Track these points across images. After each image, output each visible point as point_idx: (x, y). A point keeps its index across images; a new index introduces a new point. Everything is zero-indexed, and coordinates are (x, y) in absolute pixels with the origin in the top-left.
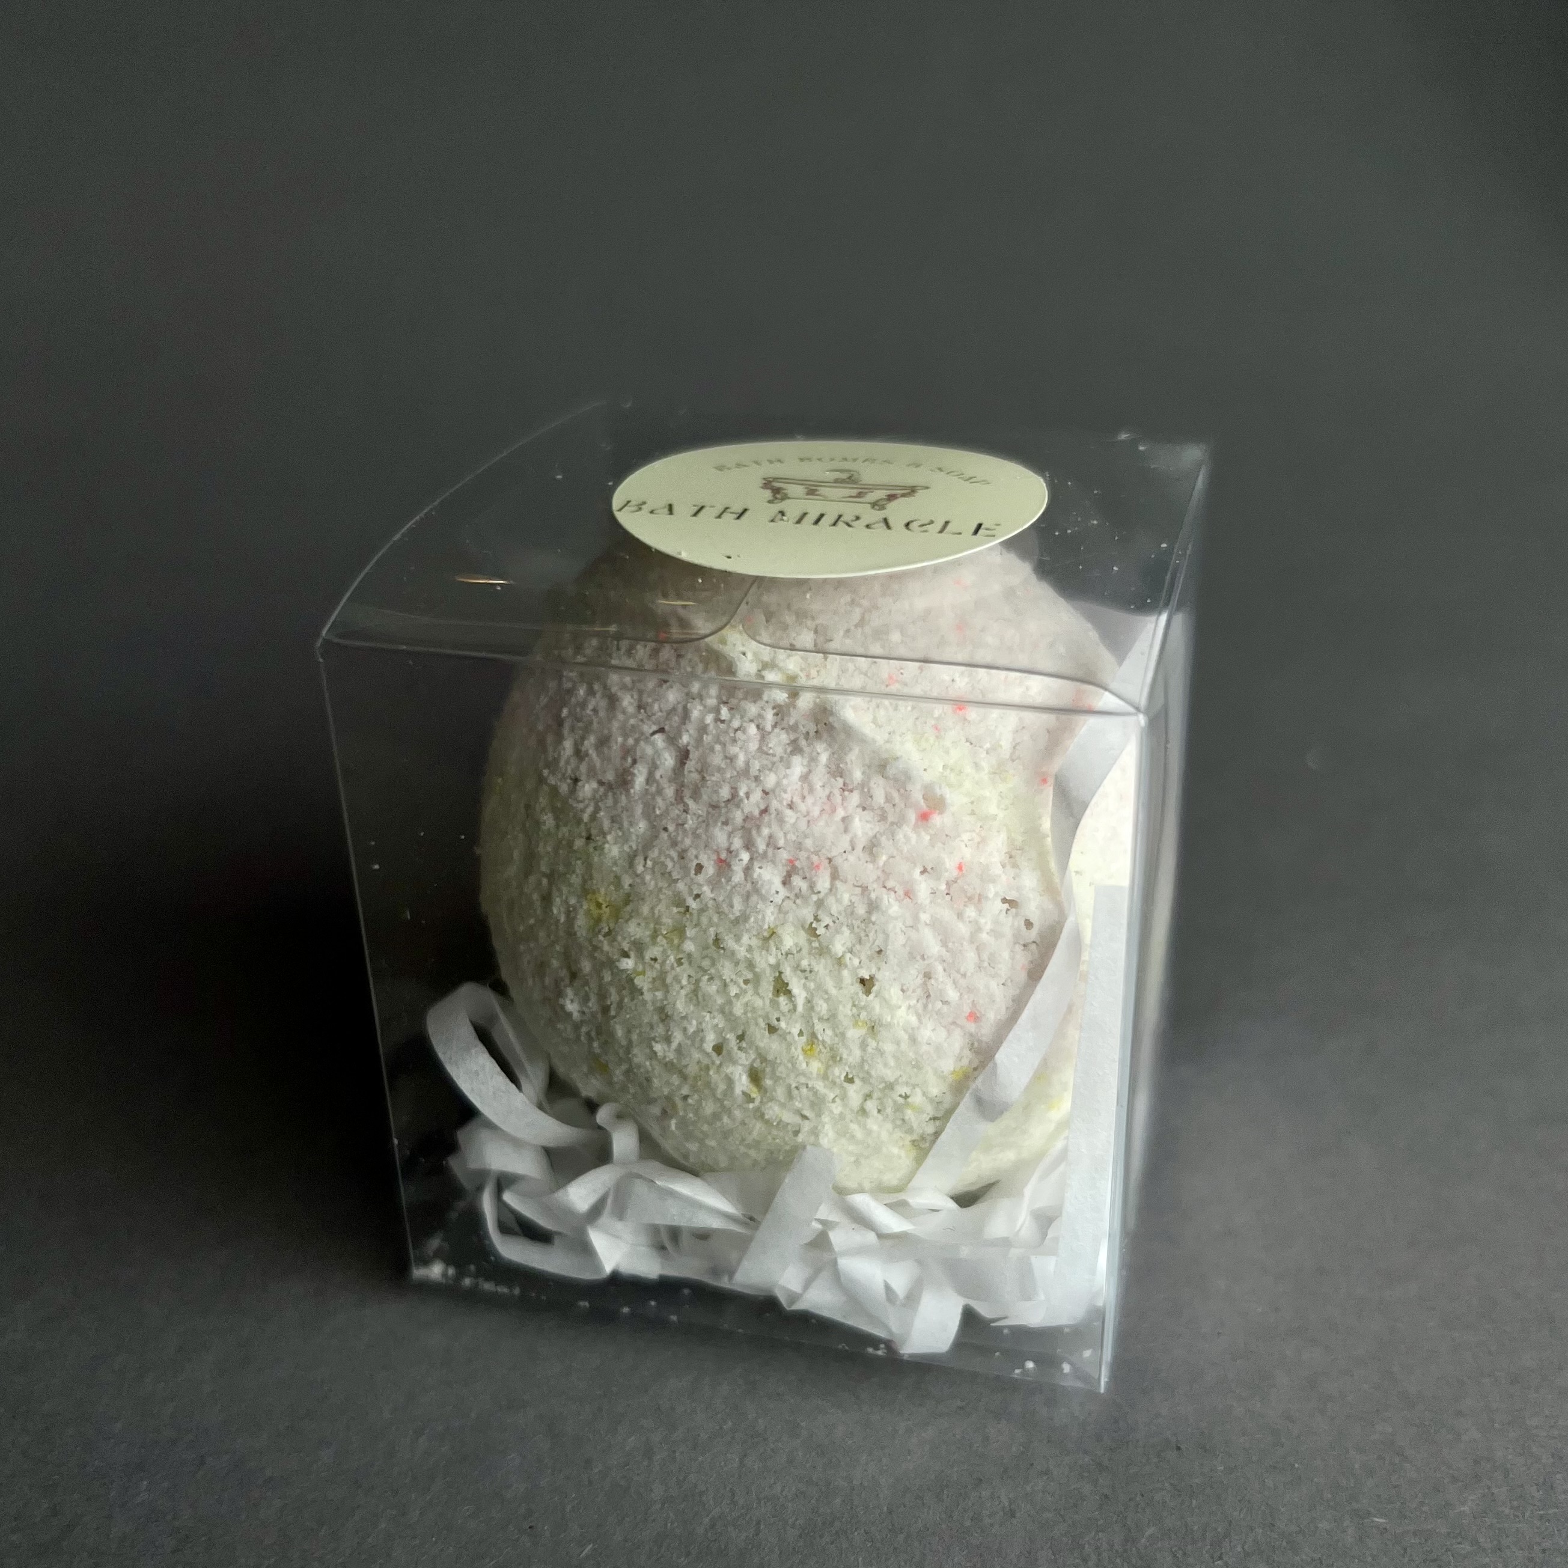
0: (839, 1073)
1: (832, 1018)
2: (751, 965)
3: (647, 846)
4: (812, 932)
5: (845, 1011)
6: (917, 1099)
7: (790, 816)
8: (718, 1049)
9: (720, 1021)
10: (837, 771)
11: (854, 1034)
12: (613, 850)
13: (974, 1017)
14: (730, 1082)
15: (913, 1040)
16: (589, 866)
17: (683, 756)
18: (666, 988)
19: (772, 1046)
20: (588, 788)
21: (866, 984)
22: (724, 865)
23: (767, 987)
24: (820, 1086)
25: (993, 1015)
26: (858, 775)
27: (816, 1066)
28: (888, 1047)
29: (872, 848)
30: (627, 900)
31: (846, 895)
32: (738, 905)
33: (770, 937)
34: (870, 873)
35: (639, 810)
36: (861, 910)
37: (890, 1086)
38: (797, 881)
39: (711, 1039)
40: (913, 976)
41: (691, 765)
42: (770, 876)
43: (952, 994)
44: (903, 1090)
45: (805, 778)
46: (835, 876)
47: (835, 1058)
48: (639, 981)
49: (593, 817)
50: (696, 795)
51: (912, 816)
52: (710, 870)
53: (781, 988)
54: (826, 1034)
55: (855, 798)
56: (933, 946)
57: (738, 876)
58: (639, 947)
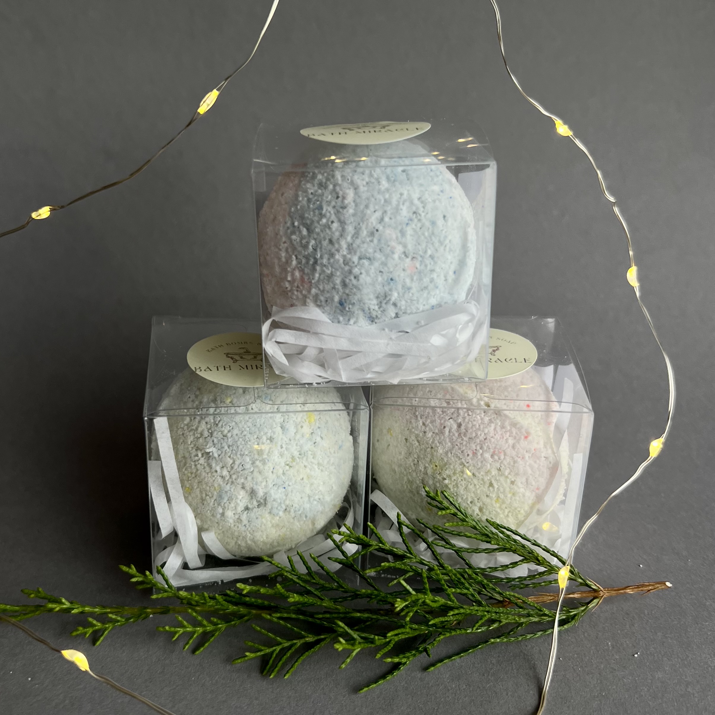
0: (504, 506)
1: (504, 492)
2: (483, 480)
3: (451, 451)
4: (499, 470)
5: (508, 489)
6: (522, 511)
7: (493, 440)
8: (471, 502)
9: (473, 495)
10: (503, 427)
11: (509, 495)
12: (440, 451)
13: (538, 489)
14: (473, 511)
15: (524, 496)
16: (432, 455)
17: (459, 425)
18: (458, 487)
19: (487, 500)
20: (429, 435)
21: (512, 483)
22: (475, 454)
23: (487, 485)
24: (498, 510)
25: (542, 488)
26: (509, 428)
27: (498, 505)
28: (517, 498)
29: (513, 447)
30: (446, 464)
31: (508, 459)
32: (480, 464)
33: (488, 472)
34: (514, 453)
35: (448, 440)
36: (512, 463)
37: (516, 509)
38: (496, 457)
39: (470, 500)
40: (524, 480)
41: (463, 427)
42: (487, 455)
43: (534, 483)
44: (519, 509)
45: (495, 429)
46: (505, 454)
47: (503, 502)
48: (449, 486)
49: (433, 442)
50: (465, 435)
51: (523, 437)
52: (471, 455)
53: (491, 485)
54: (502, 496)
55: (508, 434)
56: (530, 471)
57: (479, 457)
58: (449, 476)
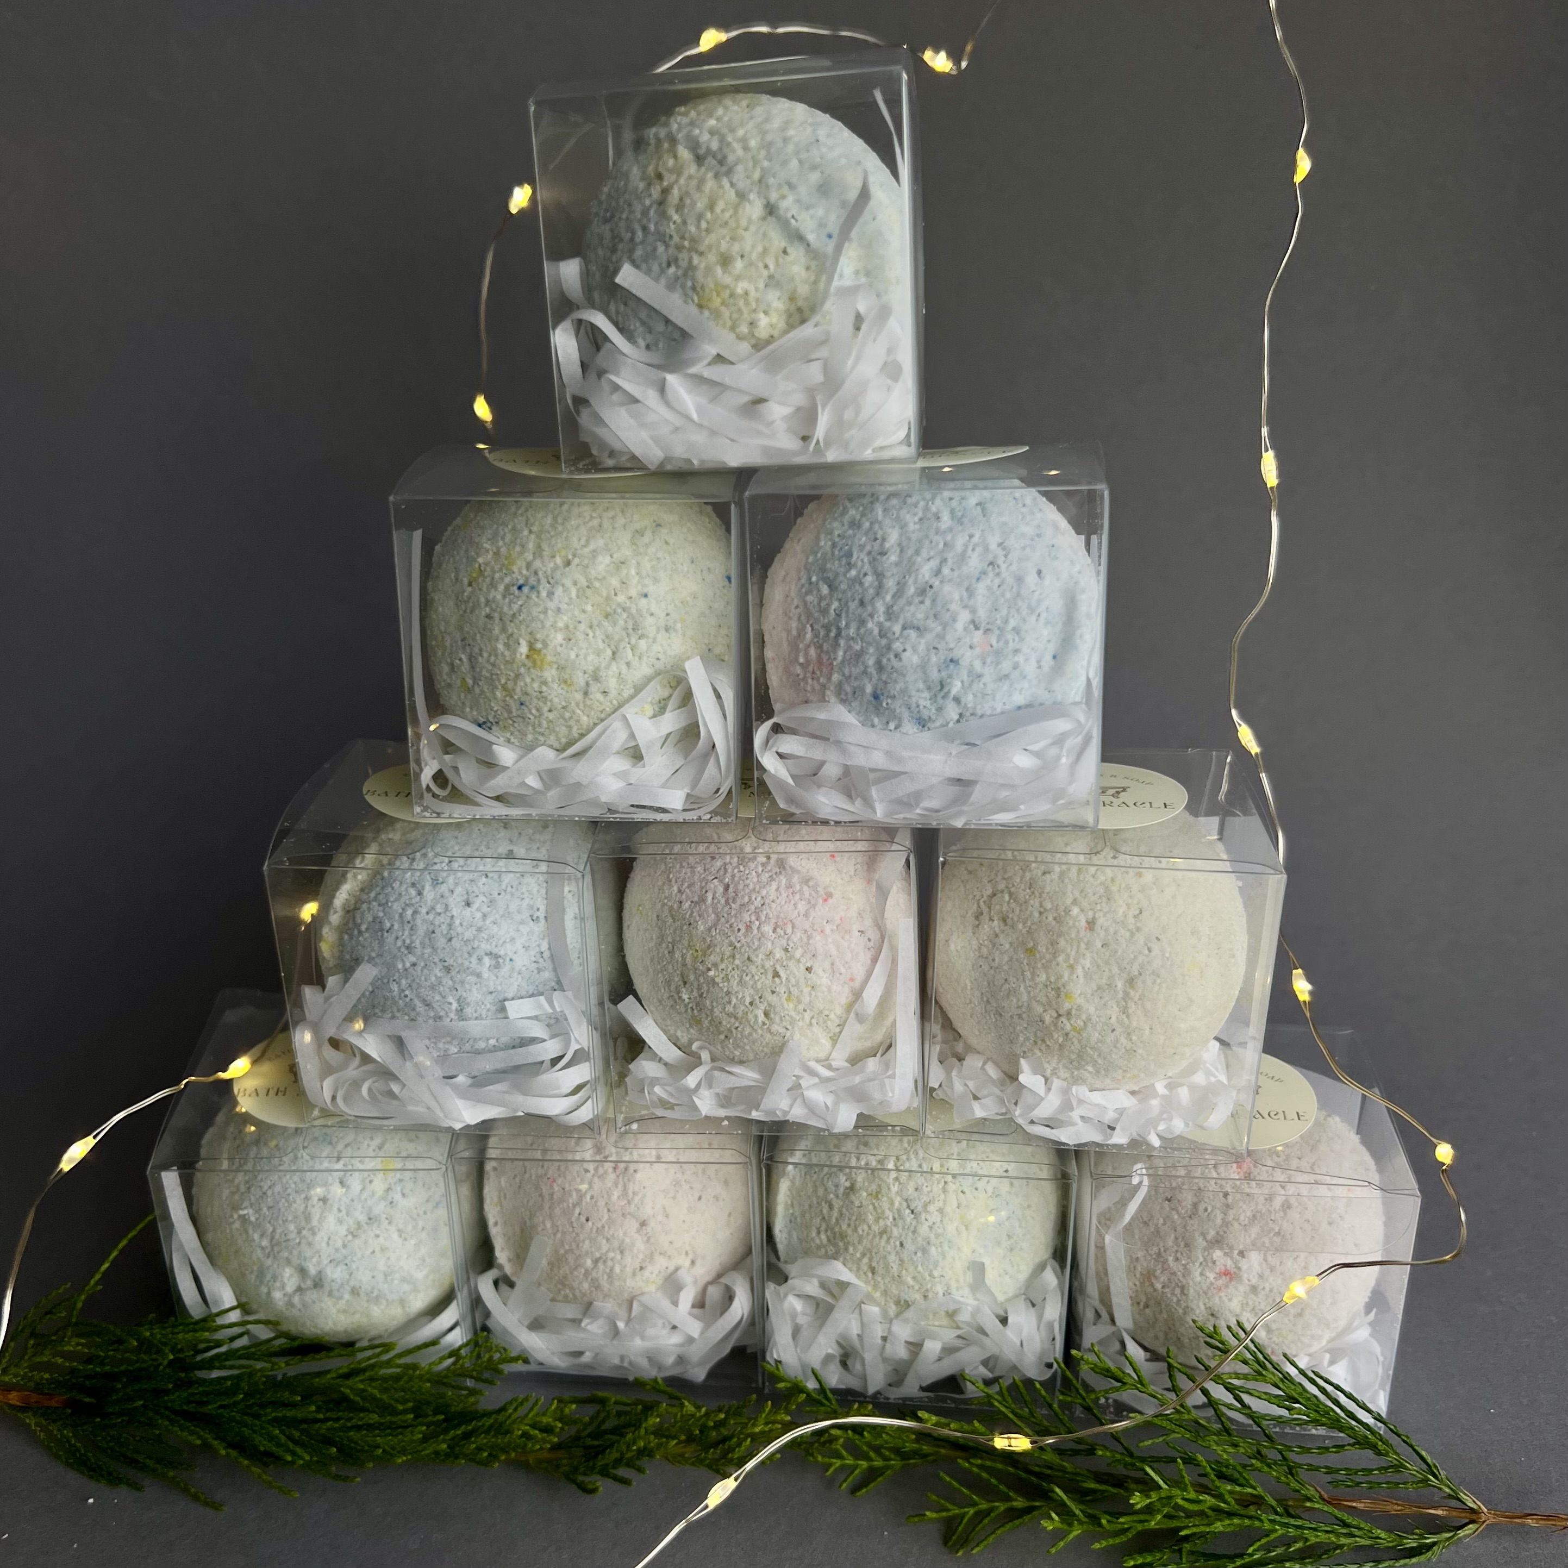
0: (801, 1007)
1: (797, 985)
2: (763, 967)
3: (715, 925)
4: (786, 950)
5: (802, 981)
6: (832, 1016)
7: (774, 905)
8: (751, 1004)
9: (752, 991)
10: (789, 886)
11: (806, 990)
12: (701, 928)
13: (852, 980)
14: (756, 1017)
15: (830, 991)
16: (691, 936)
17: (727, 887)
18: (728, 980)
19: (773, 999)
20: (686, 905)
21: (809, 970)
22: (749, 928)
23: (770, 975)
24: (793, 1014)
25: (860, 977)
26: (798, 887)
27: (791, 1005)
28: (820, 994)
29: (806, 915)
30: (709, 947)
31: (799, 934)
32: (756, 943)
33: (769, 954)
34: (807, 925)
35: (710, 910)
36: (805, 940)
37: (821, 1012)
38: (779, 930)
39: (748, 1000)
40: (827, 965)
41: (731, 890)
42: (767, 929)
43: (843, 970)
44: (826, 1013)
45: (777, 890)
46: (793, 927)
47: (799, 1002)
48: (717, 980)
49: (691, 915)
50: (734, 901)
51: (820, 901)
52: (743, 930)
53: (776, 975)
54: (795, 992)
55: (797, 896)
56: (834, 952)
57: (755, 932)
58: (715, 965)
